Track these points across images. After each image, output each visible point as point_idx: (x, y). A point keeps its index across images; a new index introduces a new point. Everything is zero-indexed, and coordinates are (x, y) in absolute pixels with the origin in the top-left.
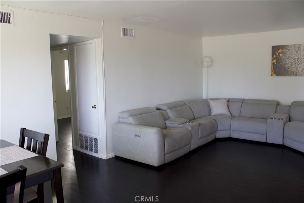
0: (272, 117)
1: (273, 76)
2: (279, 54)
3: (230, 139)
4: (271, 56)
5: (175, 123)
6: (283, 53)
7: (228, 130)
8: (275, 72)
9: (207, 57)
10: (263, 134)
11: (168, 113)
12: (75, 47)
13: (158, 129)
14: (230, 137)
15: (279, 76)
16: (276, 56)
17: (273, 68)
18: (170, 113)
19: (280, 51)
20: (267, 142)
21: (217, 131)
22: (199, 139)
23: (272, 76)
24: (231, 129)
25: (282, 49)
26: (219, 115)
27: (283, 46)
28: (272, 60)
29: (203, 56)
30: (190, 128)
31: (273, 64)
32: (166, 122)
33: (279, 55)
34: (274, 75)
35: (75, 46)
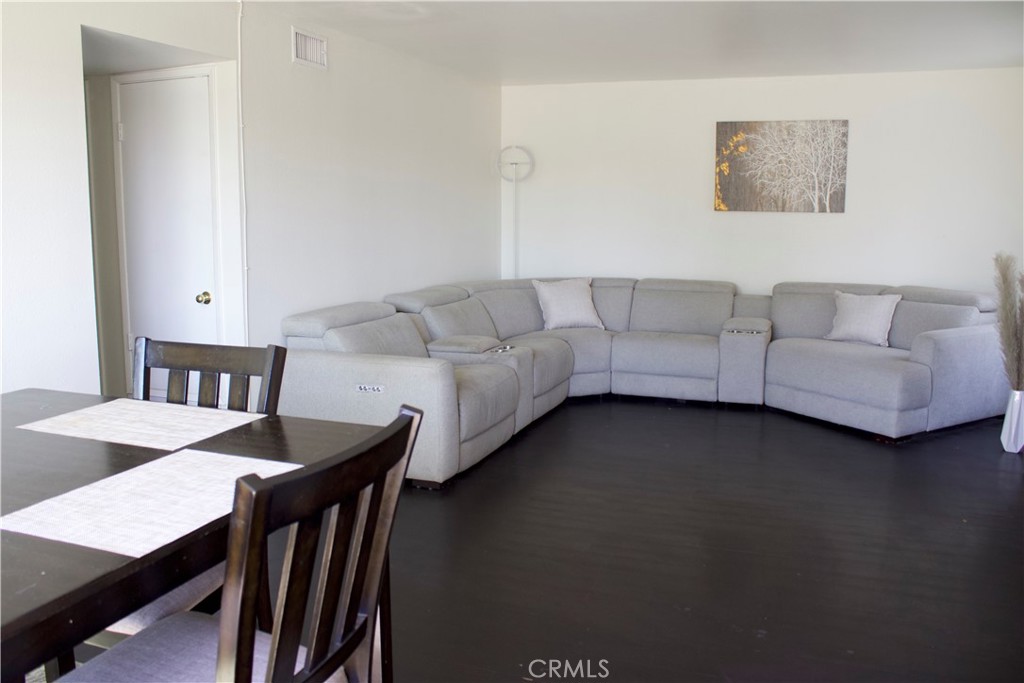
0: (729, 326)
1: (720, 210)
2: (736, 147)
3: (610, 398)
4: (715, 152)
5: (460, 349)
6: (747, 143)
7: (603, 371)
8: (724, 201)
9: (517, 147)
10: (707, 378)
11: (427, 319)
12: (116, 88)
13: (443, 362)
14: (608, 391)
15: (735, 210)
16: (728, 152)
17: (719, 187)
18: (435, 322)
19: (741, 137)
20: (721, 400)
21: (572, 374)
22: (534, 398)
23: (716, 209)
24: (613, 367)
25: (744, 131)
26: (571, 327)
27: (748, 123)
28: (718, 164)
29: (503, 146)
30: (513, 363)
31: (720, 173)
32: (429, 347)
33: (737, 151)
34: (722, 207)
35: (118, 86)
